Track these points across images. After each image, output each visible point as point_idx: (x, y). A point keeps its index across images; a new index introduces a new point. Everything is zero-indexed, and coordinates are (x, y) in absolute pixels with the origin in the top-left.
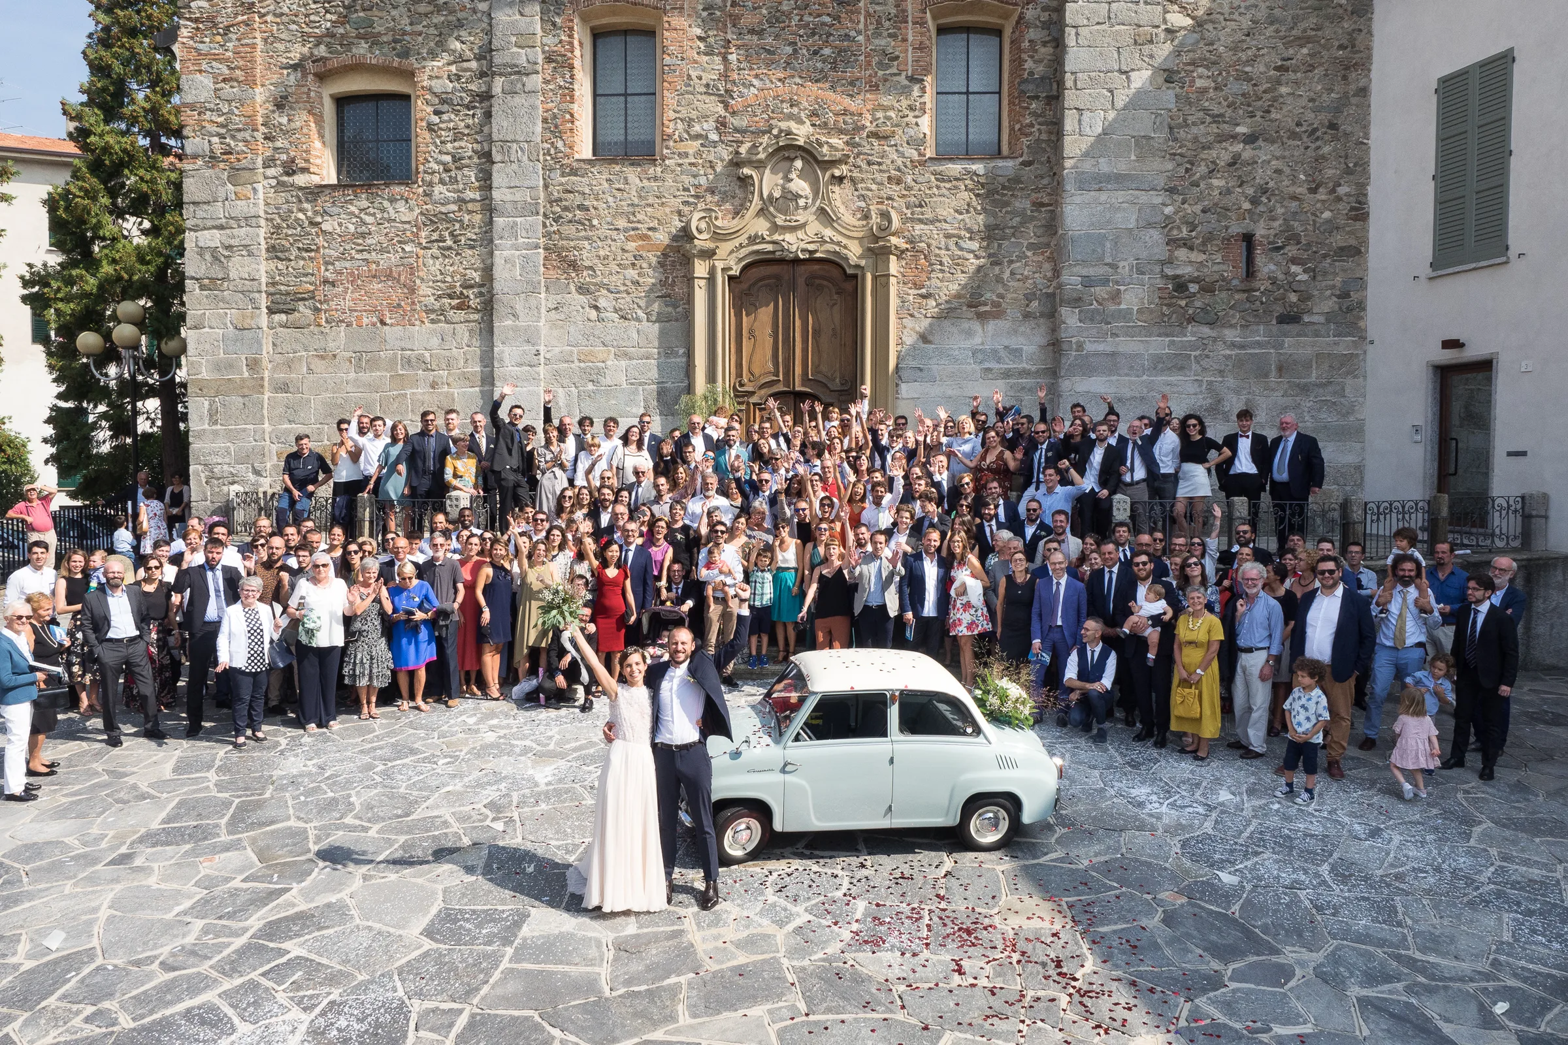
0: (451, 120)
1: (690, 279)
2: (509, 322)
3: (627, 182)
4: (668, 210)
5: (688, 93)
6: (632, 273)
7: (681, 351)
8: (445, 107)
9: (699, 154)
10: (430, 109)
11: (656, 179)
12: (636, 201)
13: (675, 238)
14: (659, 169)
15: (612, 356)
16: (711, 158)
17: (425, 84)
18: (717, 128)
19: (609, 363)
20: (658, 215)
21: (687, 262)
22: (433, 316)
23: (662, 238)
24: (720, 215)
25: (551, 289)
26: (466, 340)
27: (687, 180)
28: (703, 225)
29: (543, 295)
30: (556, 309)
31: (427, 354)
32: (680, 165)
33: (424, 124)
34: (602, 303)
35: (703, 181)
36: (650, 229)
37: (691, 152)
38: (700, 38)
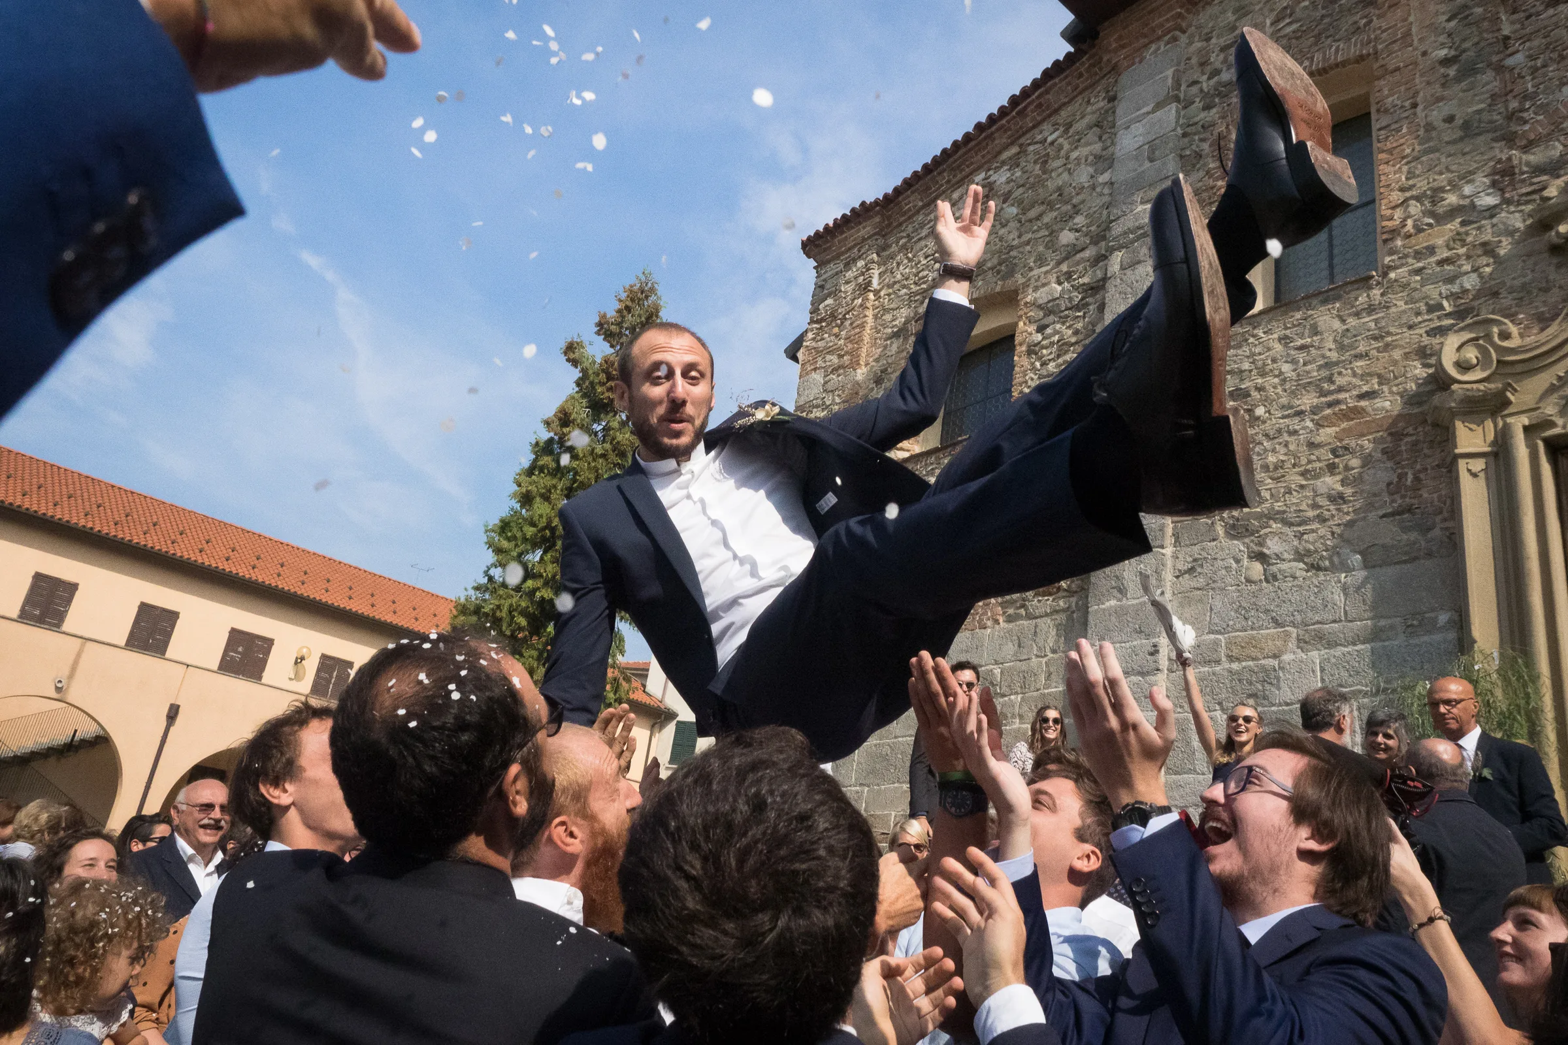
0: (1056, 332)
1: (1449, 466)
2: (1113, 602)
3: (1315, 331)
4: (1397, 354)
5: (1426, 152)
6: (1331, 482)
7: (1443, 618)
8: (1051, 318)
9: (1459, 238)
10: (1032, 328)
11: (1371, 309)
12: (1334, 356)
13: (1413, 400)
14: (1376, 292)
15: (1292, 644)
16: (1487, 236)
17: (1029, 299)
18: (1494, 184)
19: (1287, 657)
20: (1378, 368)
21: (1444, 436)
22: (1011, 611)
23: (1388, 404)
24: (1514, 330)
25: (1185, 539)
26: (1051, 642)
27: (1434, 291)
28: (1471, 354)
29: (1168, 551)
30: (1191, 570)
31: (997, 671)
32: (1418, 271)
33: (1024, 348)
34: (1273, 546)
35: (1470, 282)
36: (1362, 396)
37: (1440, 242)
38: (1446, 62)
